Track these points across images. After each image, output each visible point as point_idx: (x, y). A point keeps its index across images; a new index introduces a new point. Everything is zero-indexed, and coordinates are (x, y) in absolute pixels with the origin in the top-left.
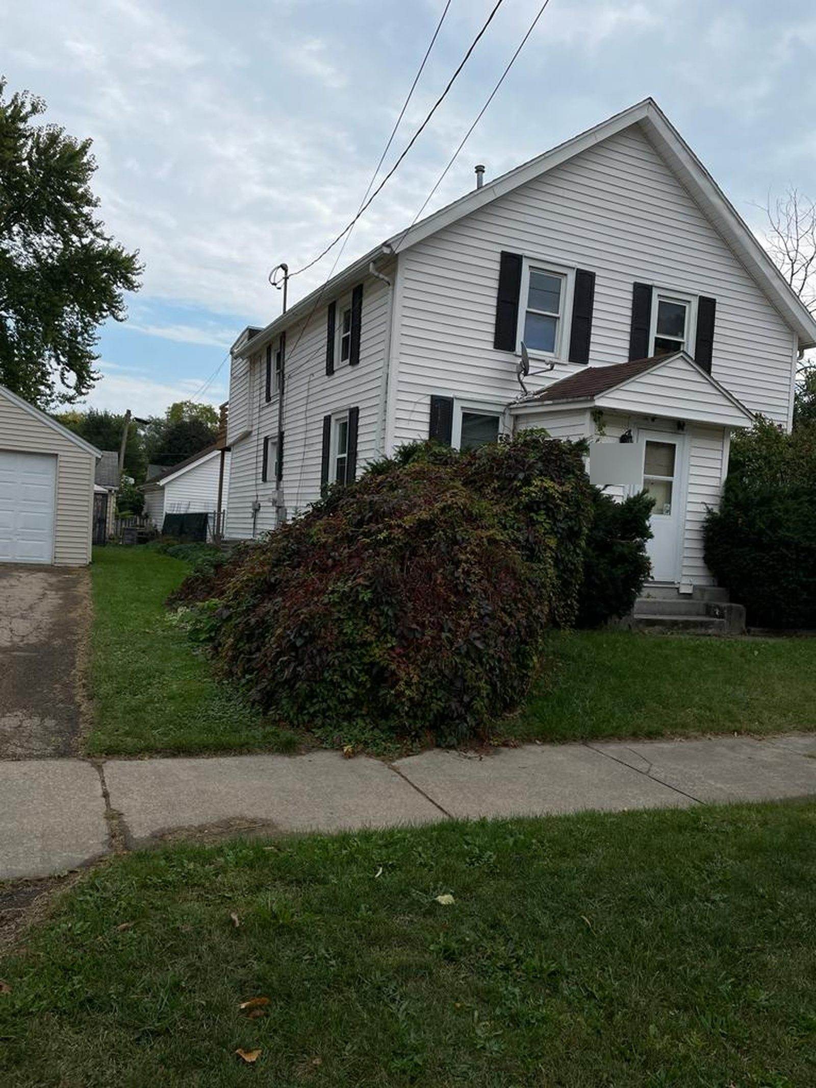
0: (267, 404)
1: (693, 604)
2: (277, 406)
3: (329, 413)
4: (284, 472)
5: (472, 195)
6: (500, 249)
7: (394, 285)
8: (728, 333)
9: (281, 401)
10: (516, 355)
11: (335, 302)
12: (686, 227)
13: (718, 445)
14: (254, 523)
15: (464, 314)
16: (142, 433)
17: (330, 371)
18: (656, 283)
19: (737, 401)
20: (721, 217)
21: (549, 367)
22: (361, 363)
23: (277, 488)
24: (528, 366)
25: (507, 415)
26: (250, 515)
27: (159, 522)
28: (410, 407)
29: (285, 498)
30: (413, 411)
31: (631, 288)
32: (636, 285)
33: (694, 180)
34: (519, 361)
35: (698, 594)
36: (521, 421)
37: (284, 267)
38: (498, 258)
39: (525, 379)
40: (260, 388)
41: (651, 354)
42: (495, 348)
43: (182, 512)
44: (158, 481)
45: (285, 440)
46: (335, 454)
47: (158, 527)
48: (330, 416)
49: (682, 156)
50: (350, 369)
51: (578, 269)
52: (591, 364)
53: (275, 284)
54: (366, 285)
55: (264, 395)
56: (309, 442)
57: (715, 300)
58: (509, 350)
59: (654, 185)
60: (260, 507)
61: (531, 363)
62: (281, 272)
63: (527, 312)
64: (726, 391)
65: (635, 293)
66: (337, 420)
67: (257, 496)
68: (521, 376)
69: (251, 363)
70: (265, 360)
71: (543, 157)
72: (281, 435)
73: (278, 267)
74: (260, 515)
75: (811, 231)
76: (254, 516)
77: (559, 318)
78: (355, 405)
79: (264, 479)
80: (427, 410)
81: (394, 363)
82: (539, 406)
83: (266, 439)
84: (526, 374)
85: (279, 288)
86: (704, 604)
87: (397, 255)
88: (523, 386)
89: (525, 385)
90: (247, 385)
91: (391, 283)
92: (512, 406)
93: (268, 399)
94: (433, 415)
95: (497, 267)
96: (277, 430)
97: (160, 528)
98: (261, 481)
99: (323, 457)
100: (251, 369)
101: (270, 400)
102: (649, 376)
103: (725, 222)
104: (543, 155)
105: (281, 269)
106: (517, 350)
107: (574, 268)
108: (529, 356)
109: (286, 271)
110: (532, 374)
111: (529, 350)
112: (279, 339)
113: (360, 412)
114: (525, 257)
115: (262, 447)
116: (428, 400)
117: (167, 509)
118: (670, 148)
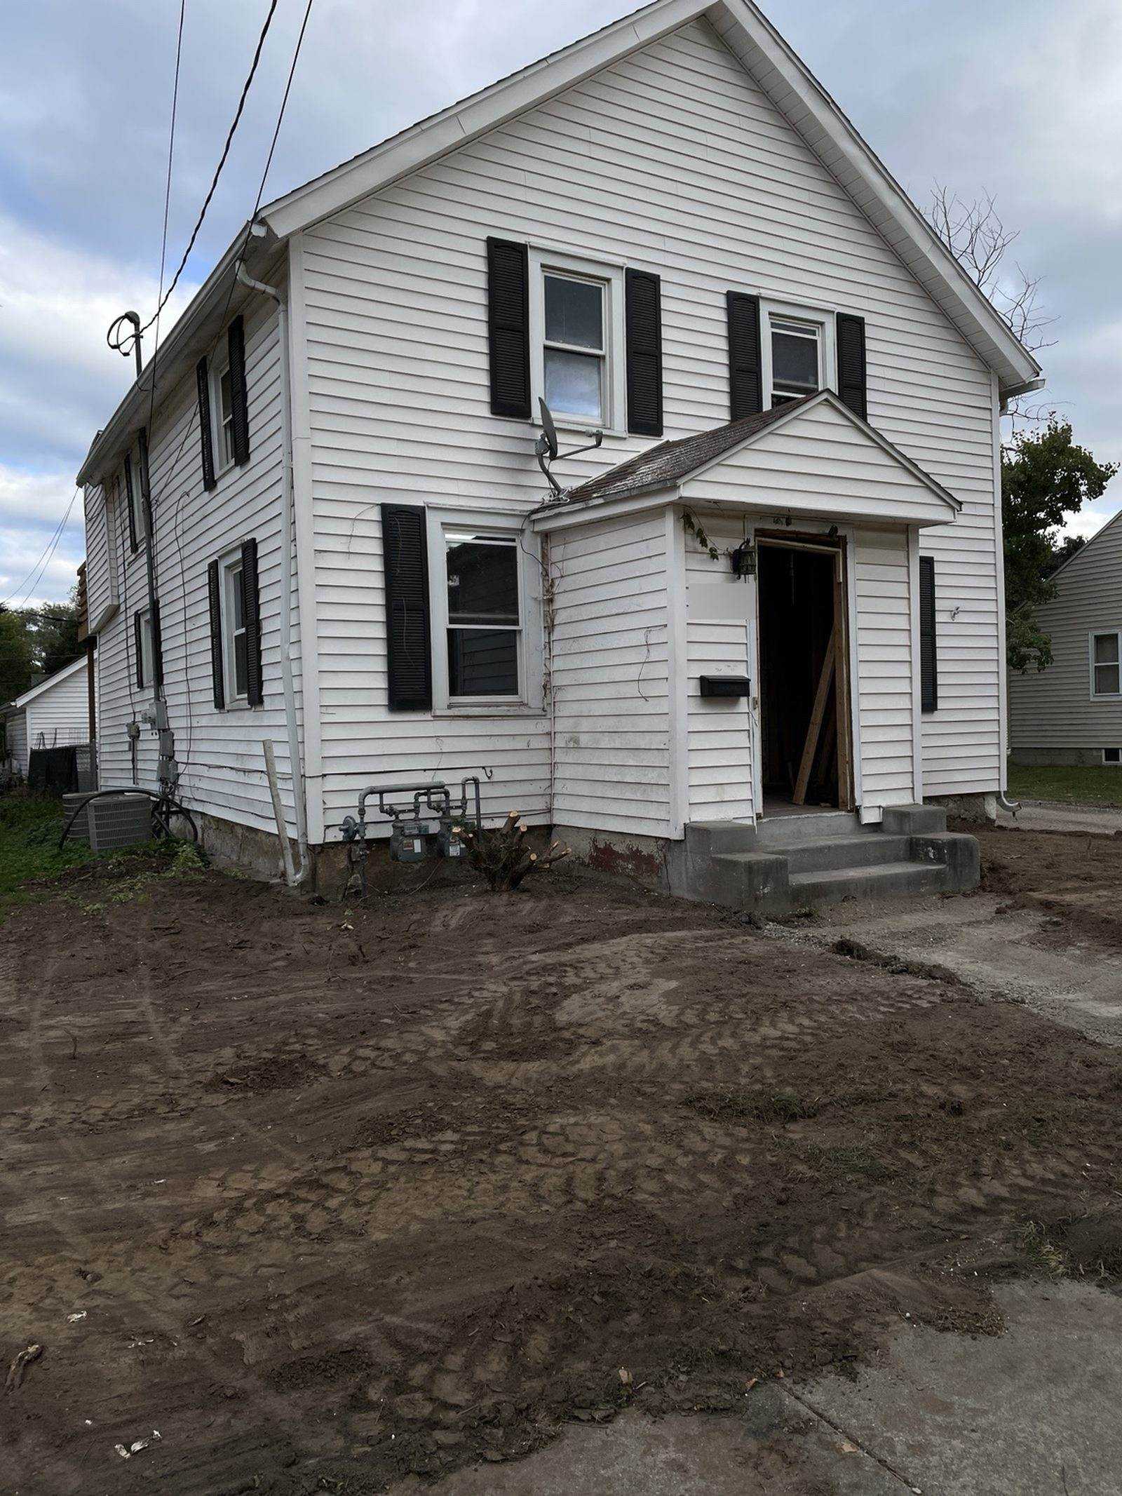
0: (133, 557)
1: (885, 843)
2: (144, 559)
3: (215, 558)
4: (165, 669)
5: (418, 130)
6: (484, 234)
7: (286, 303)
8: (889, 374)
9: (149, 548)
10: (533, 425)
11: (204, 359)
12: (803, 196)
13: (899, 556)
14: (133, 760)
15: (431, 353)
16: (35, 629)
17: (210, 483)
18: (764, 293)
19: (927, 475)
20: (859, 177)
21: (593, 442)
22: (255, 458)
23: (157, 698)
24: (556, 443)
25: (527, 532)
26: (126, 747)
27: (22, 764)
28: (345, 529)
29: (170, 713)
30: (351, 536)
31: (722, 302)
32: (732, 297)
33: (810, 113)
34: (538, 434)
35: (892, 823)
36: (554, 541)
37: (132, 318)
38: (481, 249)
39: (554, 467)
40: (123, 533)
41: (767, 405)
42: (493, 413)
43: (48, 747)
44: (14, 701)
45: (162, 614)
46: (231, 630)
47: (23, 772)
48: (216, 561)
49: (788, 72)
50: (237, 472)
51: (628, 269)
52: (669, 436)
53: (117, 347)
54: (246, 313)
55: (128, 543)
56: (190, 613)
57: (863, 319)
58: (519, 417)
59: (745, 124)
60: (139, 732)
61: (560, 438)
62: (128, 328)
63: (546, 348)
64: (909, 460)
65: (730, 310)
66: (228, 568)
67: (134, 713)
68: (546, 462)
69: (106, 493)
70: (124, 483)
71: (544, 64)
72: (155, 606)
73: (123, 318)
74: (140, 746)
75: (969, 250)
76: (133, 748)
77: (603, 357)
78: (248, 537)
79: (140, 684)
80: (376, 531)
81: (300, 447)
82: (582, 510)
83: (138, 616)
84: (553, 457)
85: (126, 354)
86: (907, 840)
87: (286, 243)
88: (551, 480)
89: (556, 478)
90: (105, 529)
91: (282, 299)
92: (535, 517)
93: (134, 548)
94: (388, 540)
95: (482, 265)
96: (147, 600)
97: (25, 773)
98: (135, 689)
99: (213, 637)
100: (108, 500)
101: (137, 550)
102: (771, 437)
103: (868, 187)
104: (545, 59)
105: (126, 320)
106: (534, 415)
107: (622, 268)
108: (556, 424)
109: (137, 324)
110: (561, 457)
111: (554, 415)
112: (137, 442)
113: (260, 547)
114: (532, 247)
115: (132, 631)
116: (375, 514)
117: (32, 743)
118: (766, 57)
